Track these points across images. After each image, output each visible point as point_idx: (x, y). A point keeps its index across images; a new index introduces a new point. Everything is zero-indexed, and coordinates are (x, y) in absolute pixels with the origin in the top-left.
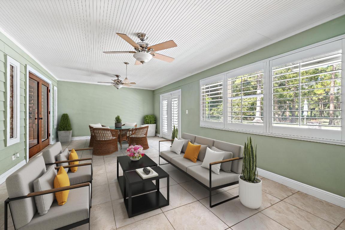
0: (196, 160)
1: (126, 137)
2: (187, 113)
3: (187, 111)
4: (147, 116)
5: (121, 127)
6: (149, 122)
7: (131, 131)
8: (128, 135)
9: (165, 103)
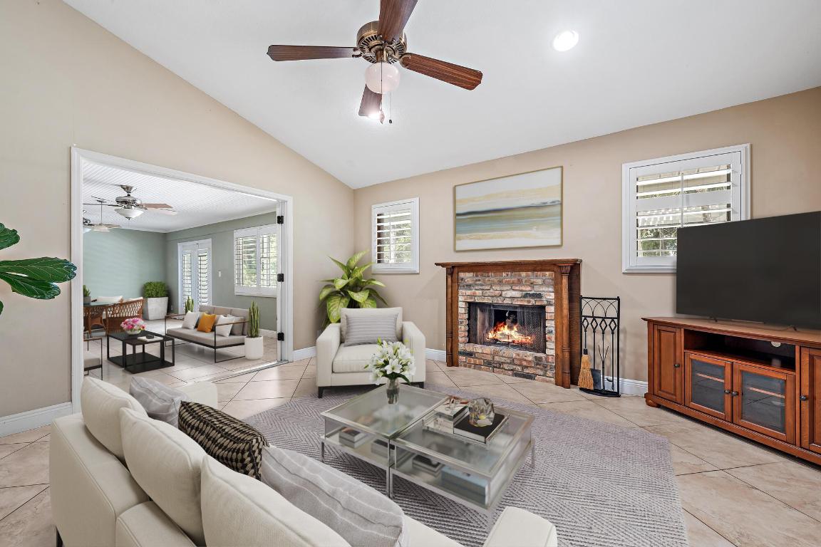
0: (209, 330)
1: (99, 318)
2: (220, 275)
3: (220, 272)
4: (150, 284)
5: (89, 304)
6: (154, 293)
7: (110, 307)
8: (104, 317)
9: (187, 257)
